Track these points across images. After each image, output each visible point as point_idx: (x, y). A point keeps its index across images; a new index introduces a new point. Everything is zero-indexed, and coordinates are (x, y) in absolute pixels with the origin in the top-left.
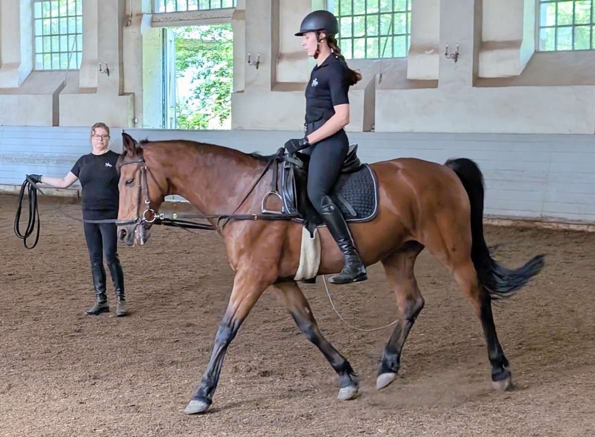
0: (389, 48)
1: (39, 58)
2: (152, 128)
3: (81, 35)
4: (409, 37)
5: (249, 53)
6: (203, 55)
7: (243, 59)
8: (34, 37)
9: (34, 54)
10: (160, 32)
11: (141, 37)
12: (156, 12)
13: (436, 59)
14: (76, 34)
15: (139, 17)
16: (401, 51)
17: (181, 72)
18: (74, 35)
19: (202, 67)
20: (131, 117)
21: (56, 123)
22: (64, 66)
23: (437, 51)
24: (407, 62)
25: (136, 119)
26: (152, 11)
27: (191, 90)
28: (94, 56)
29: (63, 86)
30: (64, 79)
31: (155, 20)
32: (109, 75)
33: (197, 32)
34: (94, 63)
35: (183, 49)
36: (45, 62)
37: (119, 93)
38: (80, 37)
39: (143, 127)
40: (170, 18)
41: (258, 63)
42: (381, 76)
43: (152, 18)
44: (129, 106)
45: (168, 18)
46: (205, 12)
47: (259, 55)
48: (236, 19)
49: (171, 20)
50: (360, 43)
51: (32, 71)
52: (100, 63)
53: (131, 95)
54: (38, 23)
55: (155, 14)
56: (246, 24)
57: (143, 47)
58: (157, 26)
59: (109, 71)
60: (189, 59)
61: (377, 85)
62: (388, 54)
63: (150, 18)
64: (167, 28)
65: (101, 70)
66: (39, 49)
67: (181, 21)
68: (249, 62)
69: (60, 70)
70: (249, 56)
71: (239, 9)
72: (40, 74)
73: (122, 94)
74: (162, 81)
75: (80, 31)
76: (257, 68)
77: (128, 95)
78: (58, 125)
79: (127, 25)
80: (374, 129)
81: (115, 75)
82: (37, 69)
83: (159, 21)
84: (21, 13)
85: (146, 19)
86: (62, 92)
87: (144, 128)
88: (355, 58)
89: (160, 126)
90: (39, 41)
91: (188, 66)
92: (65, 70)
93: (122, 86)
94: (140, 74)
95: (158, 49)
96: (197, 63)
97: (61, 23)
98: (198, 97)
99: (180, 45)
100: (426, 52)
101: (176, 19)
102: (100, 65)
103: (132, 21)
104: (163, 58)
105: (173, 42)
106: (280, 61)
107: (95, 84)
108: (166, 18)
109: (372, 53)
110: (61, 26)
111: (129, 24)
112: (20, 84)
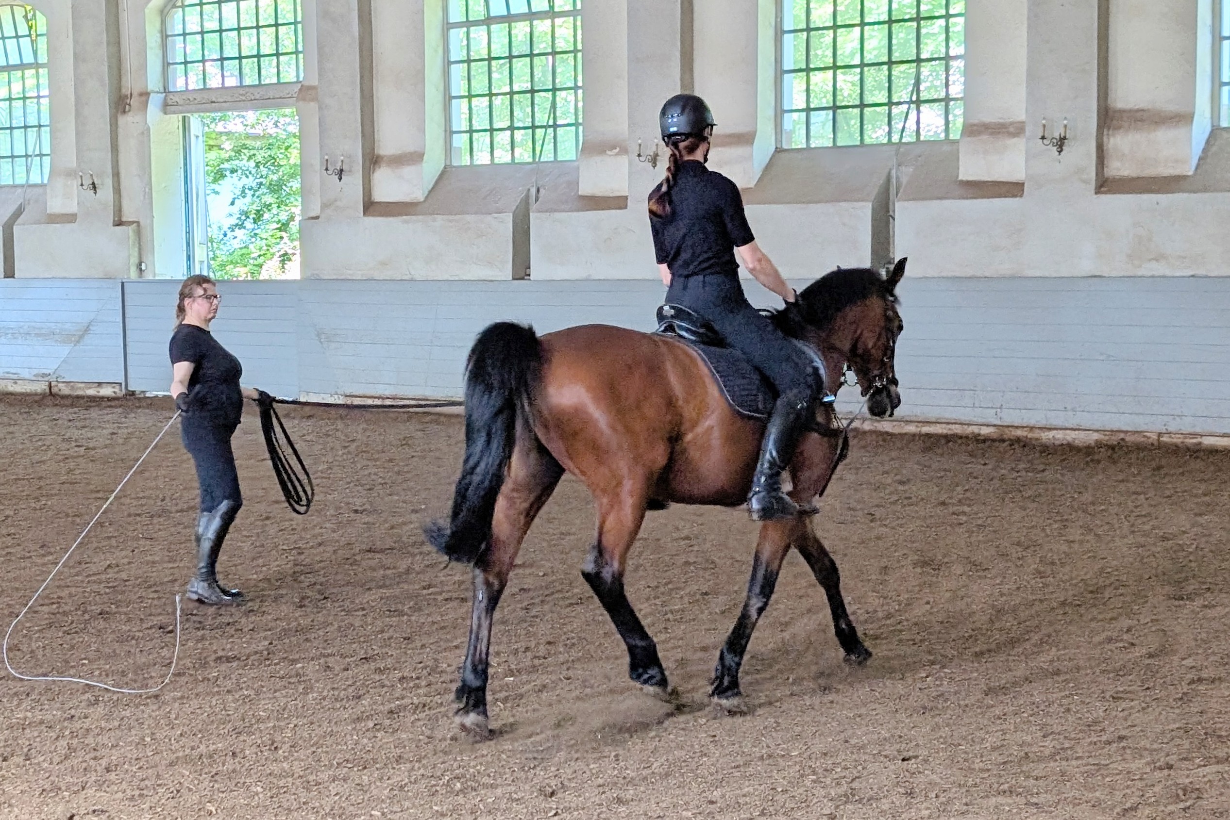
0: (549, 147)
3: (48, 128)
4: (581, 128)
5: (327, 155)
6: (250, 158)
7: (317, 165)
10: (179, 121)
11: (148, 129)
12: (171, 89)
13: (623, 162)
14: (40, 126)
15: (144, 98)
16: (568, 151)
17: (213, 186)
18: (37, 129)
19: (247, 177)
20: (134, 260)
21: (9, 273)
22: (21, 179)
23: (624, 151)
24: (578, 168)
25: (143, 264)
26: (165, 89)
27: (231, 215)
28: (72, 161)
30: (22, 200)
31: (170, 102)
32: (95, 193)
33: (238, 121)
34: (70, 174)
35: (215, 148)
37: (114, 221)
38: (46, 132)
39: (154, 277)
40: (195, 99)
41: (342, 170)
42: (538, 191)
43: (165, 99)
44: (131, 242)
45: (192, 99)
46: (252, 90)
47: (342, 158)
48: (304, 100)
49: (196, 102)
50: (503, 138)
52: (80, 174)
53: (135, 224)
55: (169, 92)
56: (320, 108)
57: (152, 146)
58: (174, 113)
59: (96, 186)
60: (226, 165)
61: (533, 207)
62: (548, 155)
63: (162, 99)
64: (189, 115)
65: (82, 185)
67: (213, 104)
68: (327, 169)
69: (15, 186)
70: (327, 161)
71: (306, 84)
73: (119, 223)
74: (183, 202)
75: (45, 120)
76: (340, 179)
77: (129, 225)
78: (13, 277)
79: (124, 112)
80: (529, 275)
81: (106, 192)
83: (177, 104)
85: (155, 100)
86: (18, 222)
87: (157, 278)
88: (496, 161)
89: (183, 275)
91: (226, 176)
92: (22, 186)
93: (118, 210)
94: (147, 190)
95: (176, 150)
96: (240, 172)
97: (13, 110)
98: (241, 226)
99: (211, 143)
100: (608, 152)
101: (204, 101)
102: (81, 177)
103: (132, 104)
104: (185, 164)
105: (201, 138)
106: (376, 166)
107: (73, 208)
108: (189, 99)
109: (523, 155)
110: (14, 114)
111: (127, 109)
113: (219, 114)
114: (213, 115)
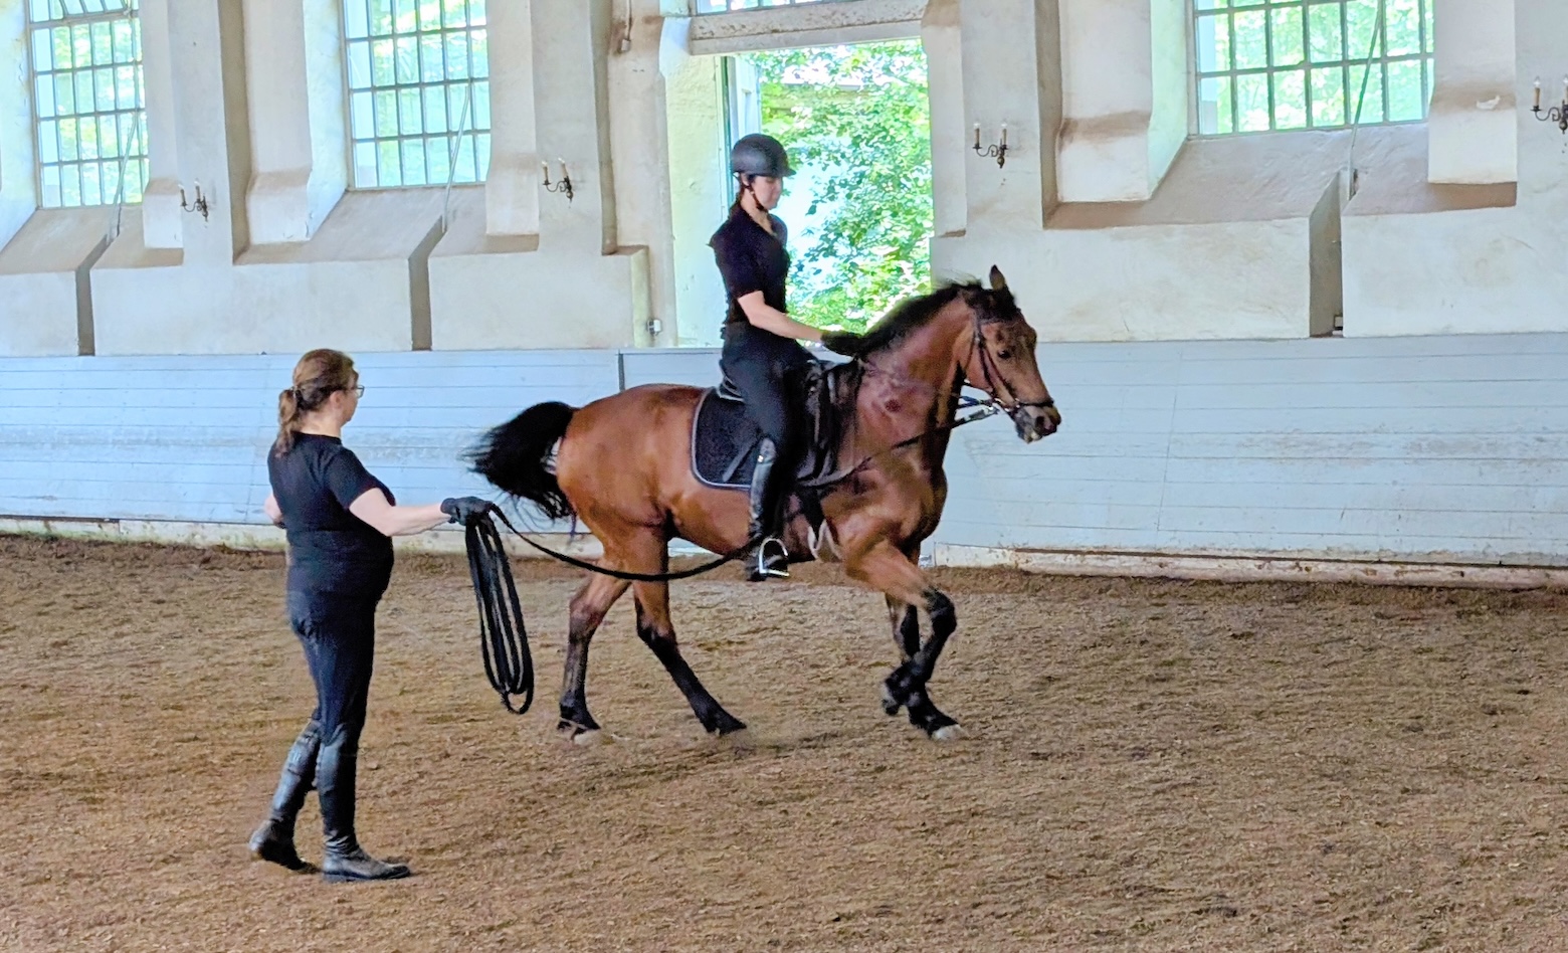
0: (1373, 95)
1: (364, 154)
2: (704, 346)
3: (486, 83)
4: (1430, 62)
5: (978, 120)
6: (842, 128)
7: (961, 140)
8: (347, 92)
9: (350, 141)
10: (715, 66)
11: (662, 81)
12: (701, 10)
13: (1508, 121)
14: (472, 80)
15: (652, 27)
16: (1408, 104)
18: (467, 85)
19: (838, 163)
20: (640, 315)
21: (422, 341)
22: (440, 175)
23: (1509, 101)
24: (1426, 134)
25: (656, 322)
26: (690, 10)
27: (810, 231)
28: (528, 141)
29: (437, 233)
30: (442, 212)
31: (699, 33)
32: (571, 197)
33: (820, 63)
34: (525, 164)
35: (781, 113)
36: (383, 167)
37: (604, 246)
38: (482, 90)
39: (676, 343)
40: (744, 27)
41: (1004, 148)
42: (1355, 176)
43: (691, 28)
44: (634, 283)
45: (737, 27)
47: (1004, 125)
48: (935, 23)
49: (746, 31)
50: (1290, 84)
51: (347, 191)
52: (544, 163)
53: (641, 252)
54: (358, 53)
55: (698, 15)
56: (965, 39)
57: (669, 111)
58: (707, 51)
59: (572, 184)
61: (1347, 205)
62: (1371, 114)
63: (686, 28)
64: (733, 55)
65: (547, 183)
66: (363, 128)
67: (776, 35)
68: (977, 147)
69: (428, 188)
70: (978, 130)
72: (368, 200)
73: (613, 250)
75: (481, 69)
76: (1001, 164)
77: (631, 254)
78: (429, 348)
79: (619, 51)
80: (1341, 328)
81: (590, 195)
82: (359, 184)
83: (712, 36)
84: (307, 25)
85: (673, 32)
86: (436, 250)
87: (681, 346)
88: (1279, 125)
90: (361, 103)
91: (800, 162)
92: (443, 187)
93: (611, 227)
94: (662, 190)
95: (712, 117)
96: (824, 155)
97: (424, 50)
98: (830, 252)
99: (775, 104)
100: (1479, 105)
101: (759, 30)
102: (546, 169)
103: (631, 37)
106: (1066, 138)
107: (532, 225)
108: (732, 27)
109: (1328, 111)
110: (425, 59)
111: (623, 48)
112: (311, 232)
113: (788, 52)
114: (776, 53)
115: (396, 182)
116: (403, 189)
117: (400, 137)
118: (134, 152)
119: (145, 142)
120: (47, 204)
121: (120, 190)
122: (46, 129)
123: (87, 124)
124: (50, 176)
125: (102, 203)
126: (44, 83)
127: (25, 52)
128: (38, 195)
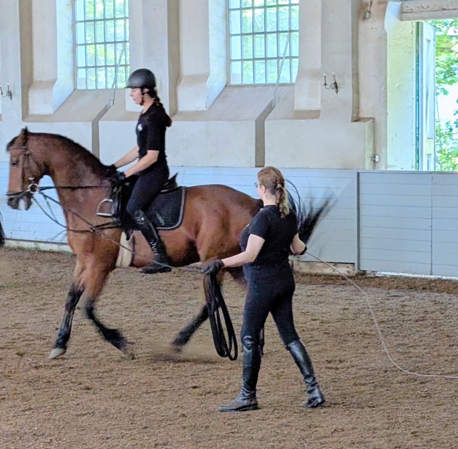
1: (236, 68)
2: (400, 170)
3: (297, 33)
8: (229, 36)
9: (229, 61)
10: (413, 27)
11: (386, 34)
14: (291, 31)
15: (382, 6)
17: (442, 85)
18: (288, 33)
20: (369, 153)
21: (260, 163)
22: (272, 79)
25: (377, 157)
28: (318, 65)
29: (270, 108)
30: (273, 97)
31: (405, 10)
32: (337, 92)
34: (315, 74)
36: (245, 73)
37: (352, 118)
38: (295, 36)
39: (386, 168)
40: (428, 7)
43: (402, 7)
44: (367, 136)
45: (425, 6)
49: (429, 9)
51: (226, 86)
52: (325, 74)
53: (370, 121)
54: (235, 16)
55: (405, 1)
57: (388, 49)
58: (409, 19)
59: (338, 85)
63: (399, 7)
64: (422, 21)
65: (325, 84)
66: (236, 54)
67: (444, 11)
69: (266, 85)
72: (236, 91)
73: (357, 119)
74: (415, 100)
75: (295, 26)
77: (365, 122)
79: (365, 18)
81: (346, 91)
82: (232, 83)
83: (412, 12)
85: (392, 9)
86: (267, 119)
87: (389, 169)
89: (412, 167)
90: (236, 41)
92: (273, 85)
93: (357, 107)
94: (383, 89)
95: (410, 53)
97: (268, 15)
99: (443, 45)
101: (436, 9)
102: (325, 77)
103: (371, 11)
104: (418, 65)
105: (432, 42)
107: (317, 105)
108: (422, 7)
110: (268, 18)
111: (367, 16)
112: (208, 106)
113: (450, 20)
114: (445, 20)
115: (250, 82)
116: (254, 86)
117: (254, 59)
118: (123, 63)
119: (128, 58)
120: (79, 87)
121: (115, 81)
122: (80, 50)
123: (100, 48)
124: (81, 73)
125: (106, 88)
126: (80, 26)
127: (71, 11)
128: (75, 83)
